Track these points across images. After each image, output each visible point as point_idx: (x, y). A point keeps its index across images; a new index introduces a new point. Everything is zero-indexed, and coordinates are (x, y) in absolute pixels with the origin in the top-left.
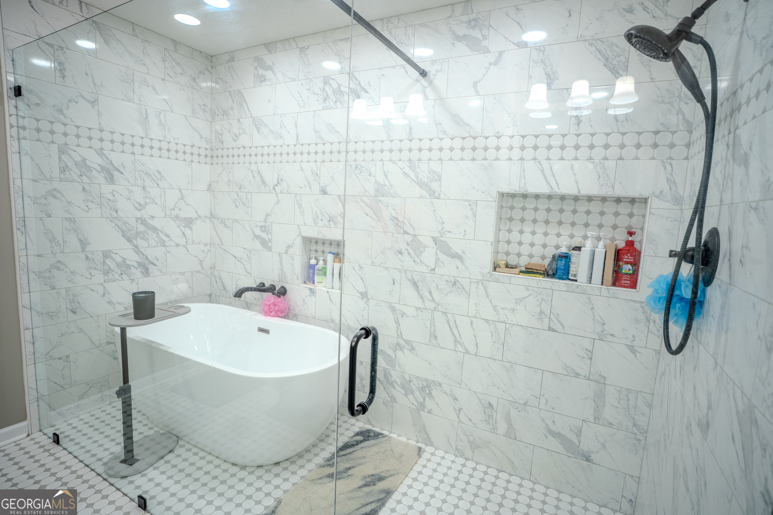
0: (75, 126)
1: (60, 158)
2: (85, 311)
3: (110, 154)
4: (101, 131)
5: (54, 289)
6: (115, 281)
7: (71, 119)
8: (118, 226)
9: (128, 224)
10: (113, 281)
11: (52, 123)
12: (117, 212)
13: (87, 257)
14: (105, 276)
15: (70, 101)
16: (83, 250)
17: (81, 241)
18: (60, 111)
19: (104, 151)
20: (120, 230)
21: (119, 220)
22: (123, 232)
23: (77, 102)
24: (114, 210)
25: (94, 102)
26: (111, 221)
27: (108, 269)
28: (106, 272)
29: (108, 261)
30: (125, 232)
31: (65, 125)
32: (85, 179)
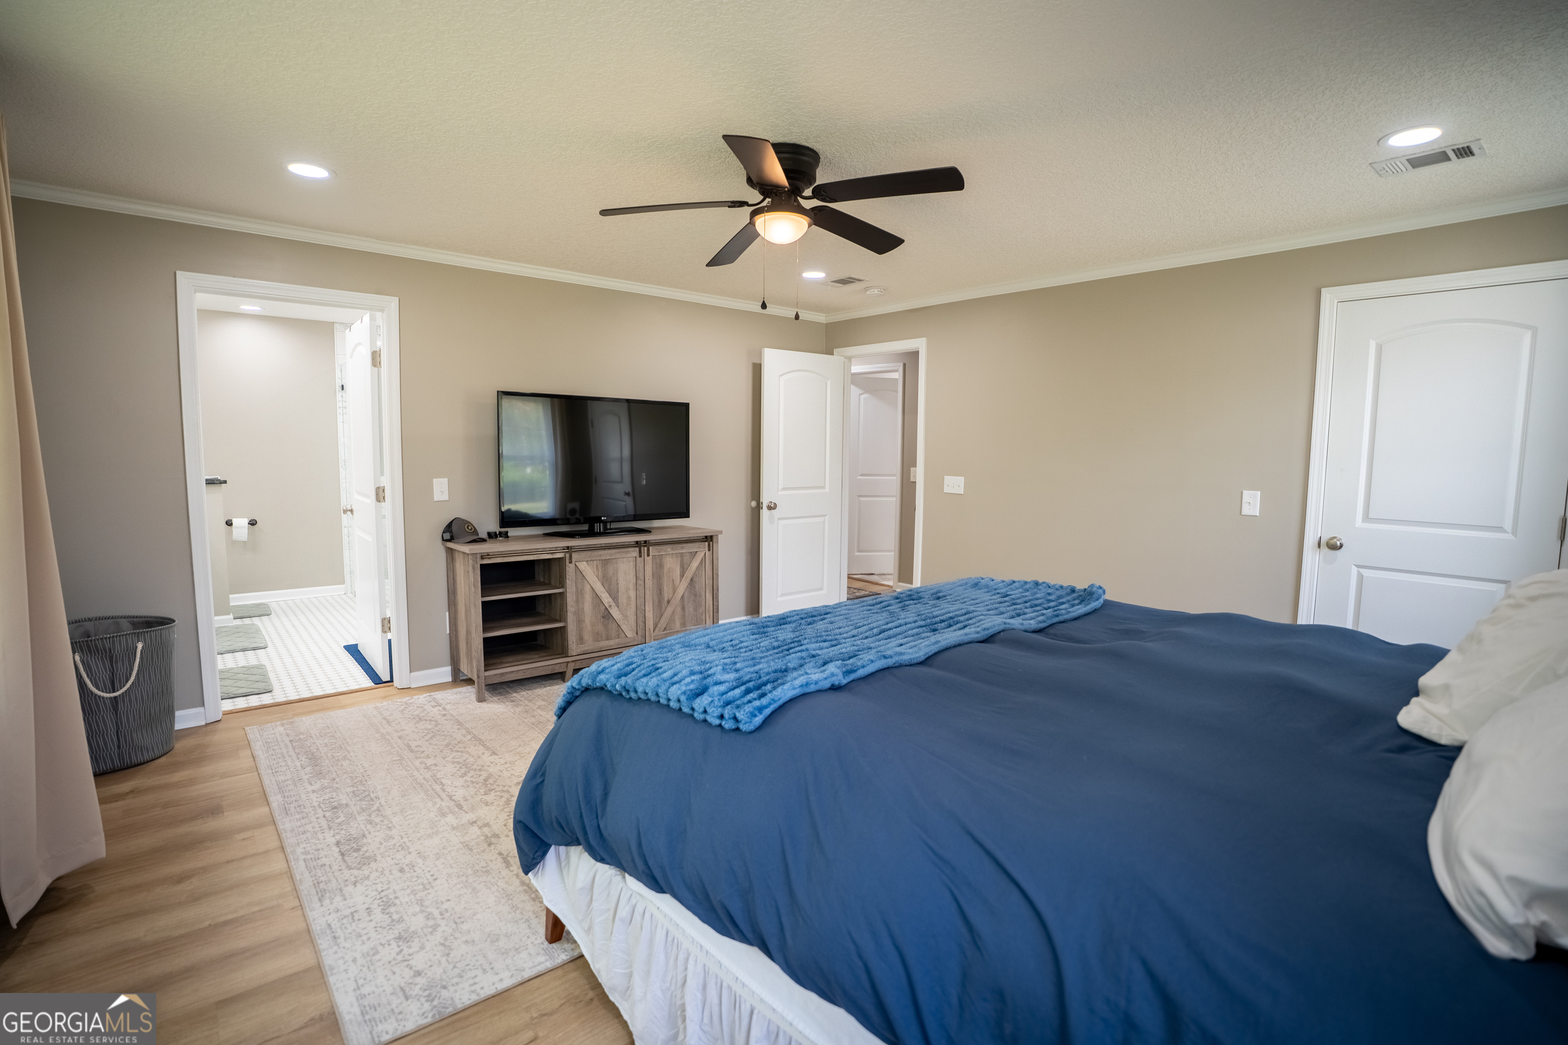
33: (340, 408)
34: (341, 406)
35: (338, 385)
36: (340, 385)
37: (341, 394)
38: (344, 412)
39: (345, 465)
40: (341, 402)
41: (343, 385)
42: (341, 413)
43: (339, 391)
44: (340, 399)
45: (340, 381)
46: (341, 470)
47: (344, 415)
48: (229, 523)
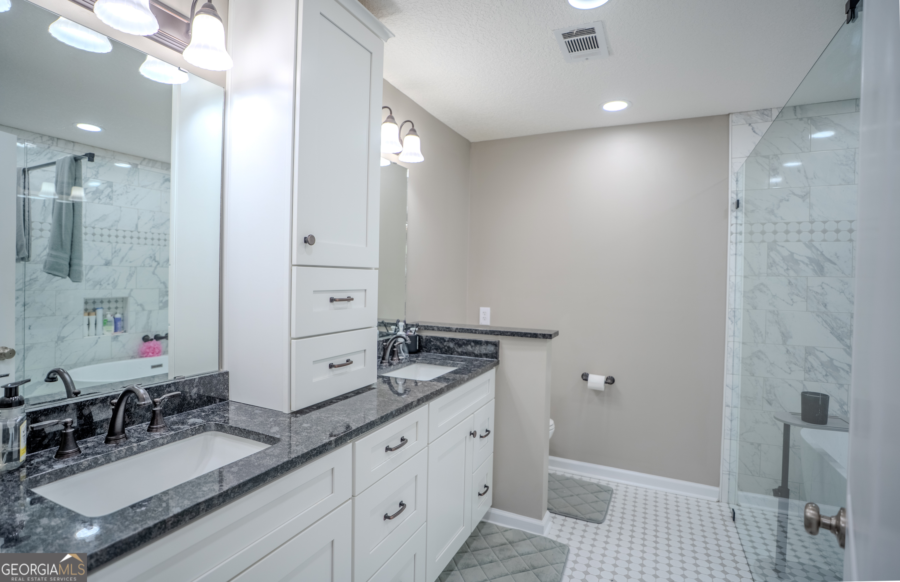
0: (785, 223)
1: (768, 255)
2: (781, 405)
3: (820, 245)
4: (812, 222)
5: (753, 376)
6: (817, 381)
7: (781, 217)
8: (825, 321)
9: (839, 320)
10: (815, 381)
11: (763, 224)
12: (825, 306)
13: (788, 351)
14: (806, 374)
15: (781, 201)
16: (784, 343)
17: (783, 333)
18: (772, 212)
19: (814, 243)
20: (828, 326)
21: (827, 315)
22: (833, 329)
23: (788, 200)
24: (822, 304)
25: (805, 195)
26: (818, 316)
27: (810, 367)
28: (808, 369)
29: (811, 358)
30: (835, 329)
31: (775, 224)
32: (792, 273)
33: (732, 234)
34: (734, 231)
35: (732, 199)
36: (735, 201)
37: (734, 214)
38: (738, 240)
39: (735, 316)
40: (734, 225)
41: (738, 201)
42: (734, 241)
43: (732, 211)
44: (734, 221)
45: (734, 196)
46: (728, 323)
47: (738, 244)
48: (585, 377)
